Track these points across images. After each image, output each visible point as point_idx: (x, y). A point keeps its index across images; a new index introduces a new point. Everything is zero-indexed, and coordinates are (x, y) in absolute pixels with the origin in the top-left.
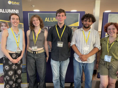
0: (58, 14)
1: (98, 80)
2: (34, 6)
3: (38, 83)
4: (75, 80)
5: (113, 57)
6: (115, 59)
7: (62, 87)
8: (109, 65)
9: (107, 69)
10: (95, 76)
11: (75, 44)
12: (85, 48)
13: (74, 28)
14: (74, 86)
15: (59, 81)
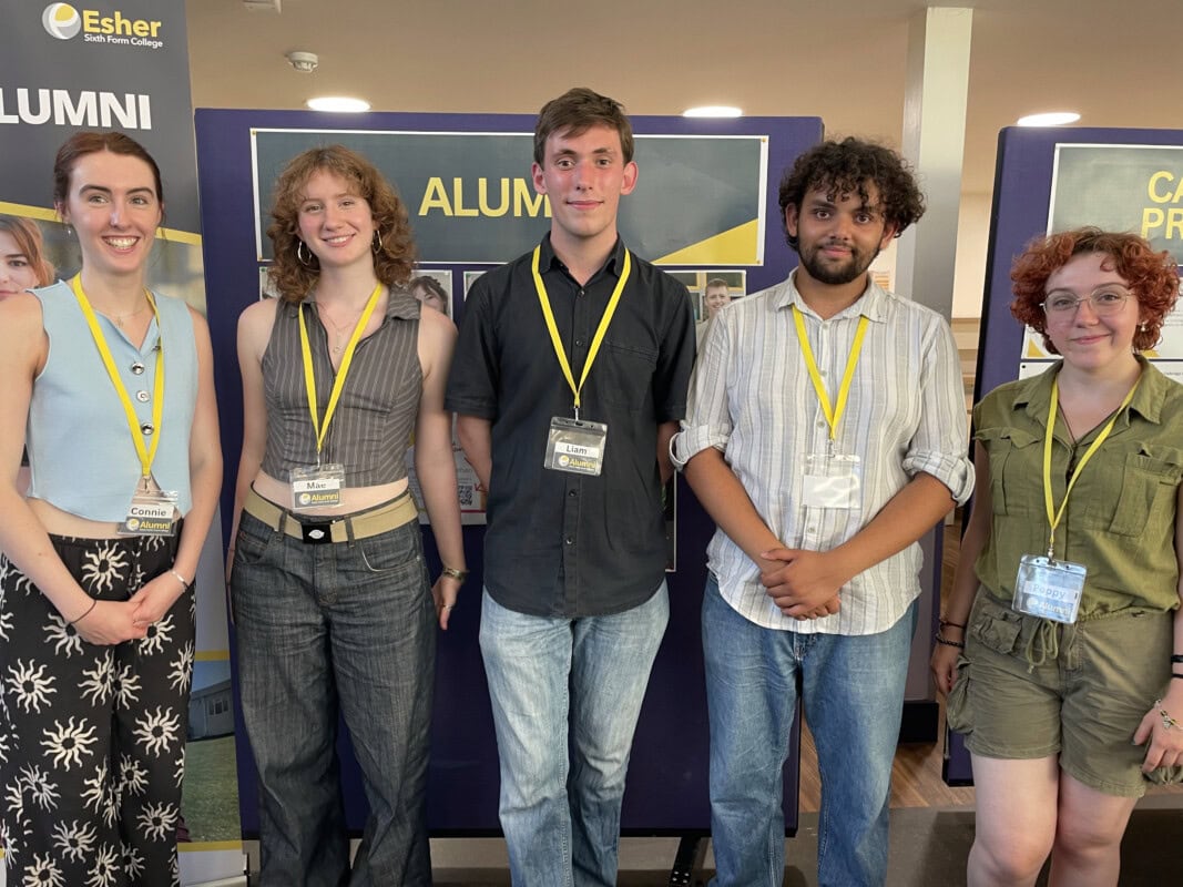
0: (556, 143)
1: (956, 799)
2: (309, 58)
3: (355, 844)
4: (718, 808)
5: (1102, 577)
6: (1124, 593)
7: (598, 878)
8: (1061, 656)
9: (1046, 698)
10: (919, 761)
11: (718, 441)
12: (818, 488)
13: (714, 281)
14: (709, 863)
15: (565, 817)
